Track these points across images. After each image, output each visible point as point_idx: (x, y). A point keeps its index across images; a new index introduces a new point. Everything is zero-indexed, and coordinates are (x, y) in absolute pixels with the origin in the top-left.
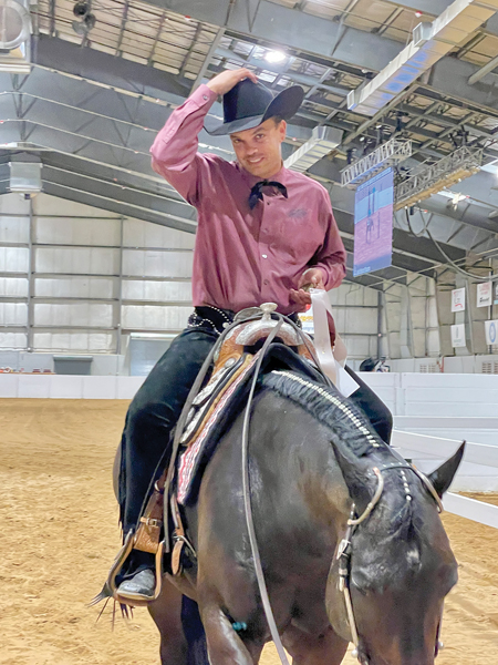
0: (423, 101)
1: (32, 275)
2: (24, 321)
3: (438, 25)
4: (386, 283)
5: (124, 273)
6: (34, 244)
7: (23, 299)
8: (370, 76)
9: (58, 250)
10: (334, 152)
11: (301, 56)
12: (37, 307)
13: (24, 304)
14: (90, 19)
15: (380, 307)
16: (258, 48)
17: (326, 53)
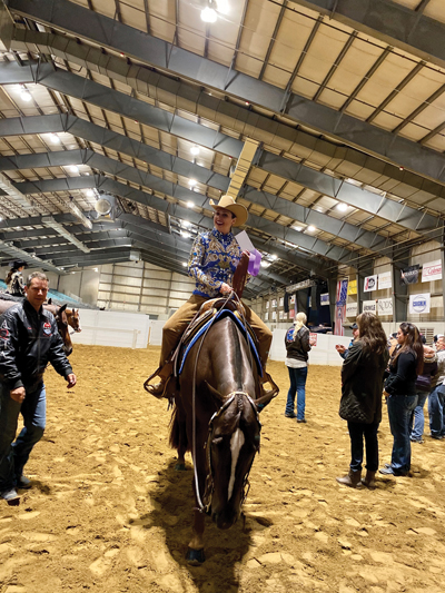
1: (142, 287)
2: (138, 302)
5: (171, 289)
6: (144, 278)
7: (138, 295)
9: (151, 280)
12: (143, 298)
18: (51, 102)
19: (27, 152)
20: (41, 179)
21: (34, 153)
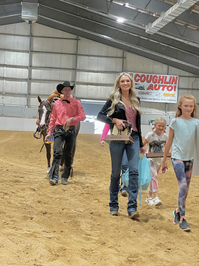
1: (30, 67)
2: (25, 91)
5: (78, 68)
6: (31, 51)
7: (26, 80)
9: (44, 55)
12: (33, 84)
13: (26, 83)
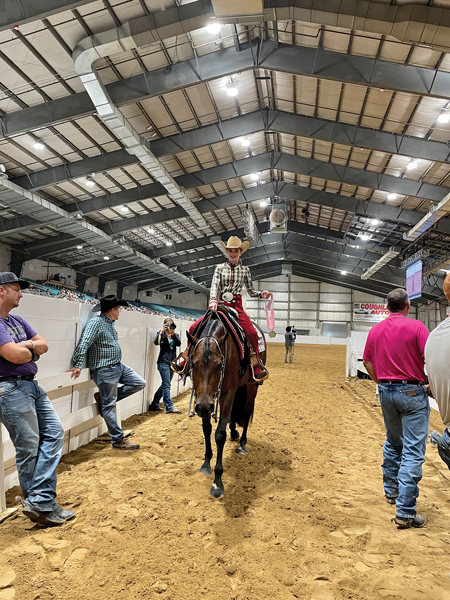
0: (434, 235)
2: (287, 317)
3: (440, 205)
4: (419, 305)
5: (320, 301)
6: (290, 292)
7: (286, 310)
8: (412, 227)
9: (298, 294)
10: (398, 256)
11: (385, 221)
12: (291, 312)
13: (287, 312)
14: (308, 214)
15: (417, 313)
16: (368, 220)
17: (394, 219)
18: (254, 97)
19: (213, 164)
20: (217, 195)
21: (218, 165)
